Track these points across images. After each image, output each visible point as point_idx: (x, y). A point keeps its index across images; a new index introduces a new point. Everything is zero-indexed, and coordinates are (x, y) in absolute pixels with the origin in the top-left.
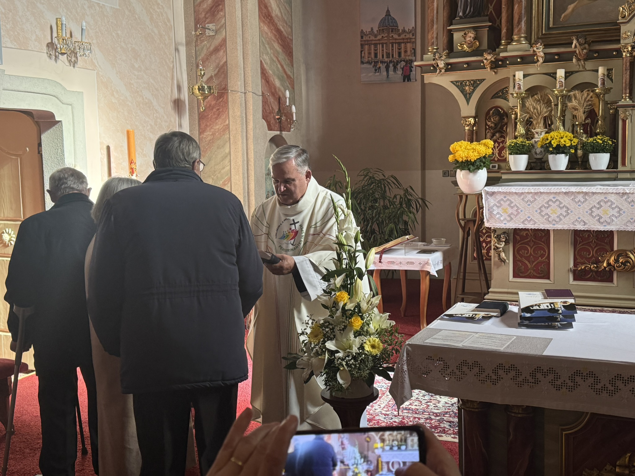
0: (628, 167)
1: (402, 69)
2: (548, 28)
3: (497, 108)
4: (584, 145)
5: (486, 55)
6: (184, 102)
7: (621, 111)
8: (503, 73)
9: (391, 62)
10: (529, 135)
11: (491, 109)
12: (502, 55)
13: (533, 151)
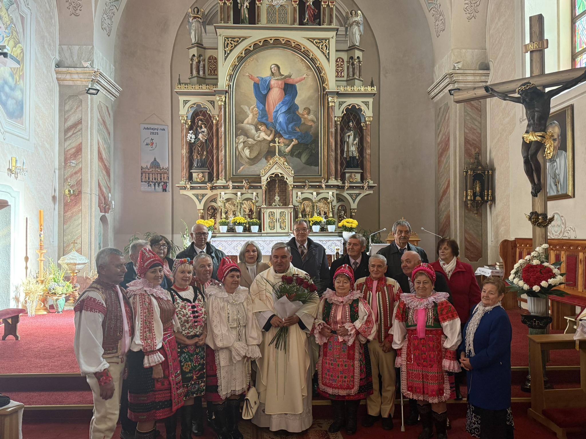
0: (265, 232)
1: (162, 186)
2: (233, 175)
3: (212, 206)
4: (249, 223)
5: (208, 184)
6: (56, 197)
7: (262, 209)
8: (215, 192)
9: (156, 182)
10: (227, 218)
11: (210, 207)
12: (215, 184)
13: (229, 225)
